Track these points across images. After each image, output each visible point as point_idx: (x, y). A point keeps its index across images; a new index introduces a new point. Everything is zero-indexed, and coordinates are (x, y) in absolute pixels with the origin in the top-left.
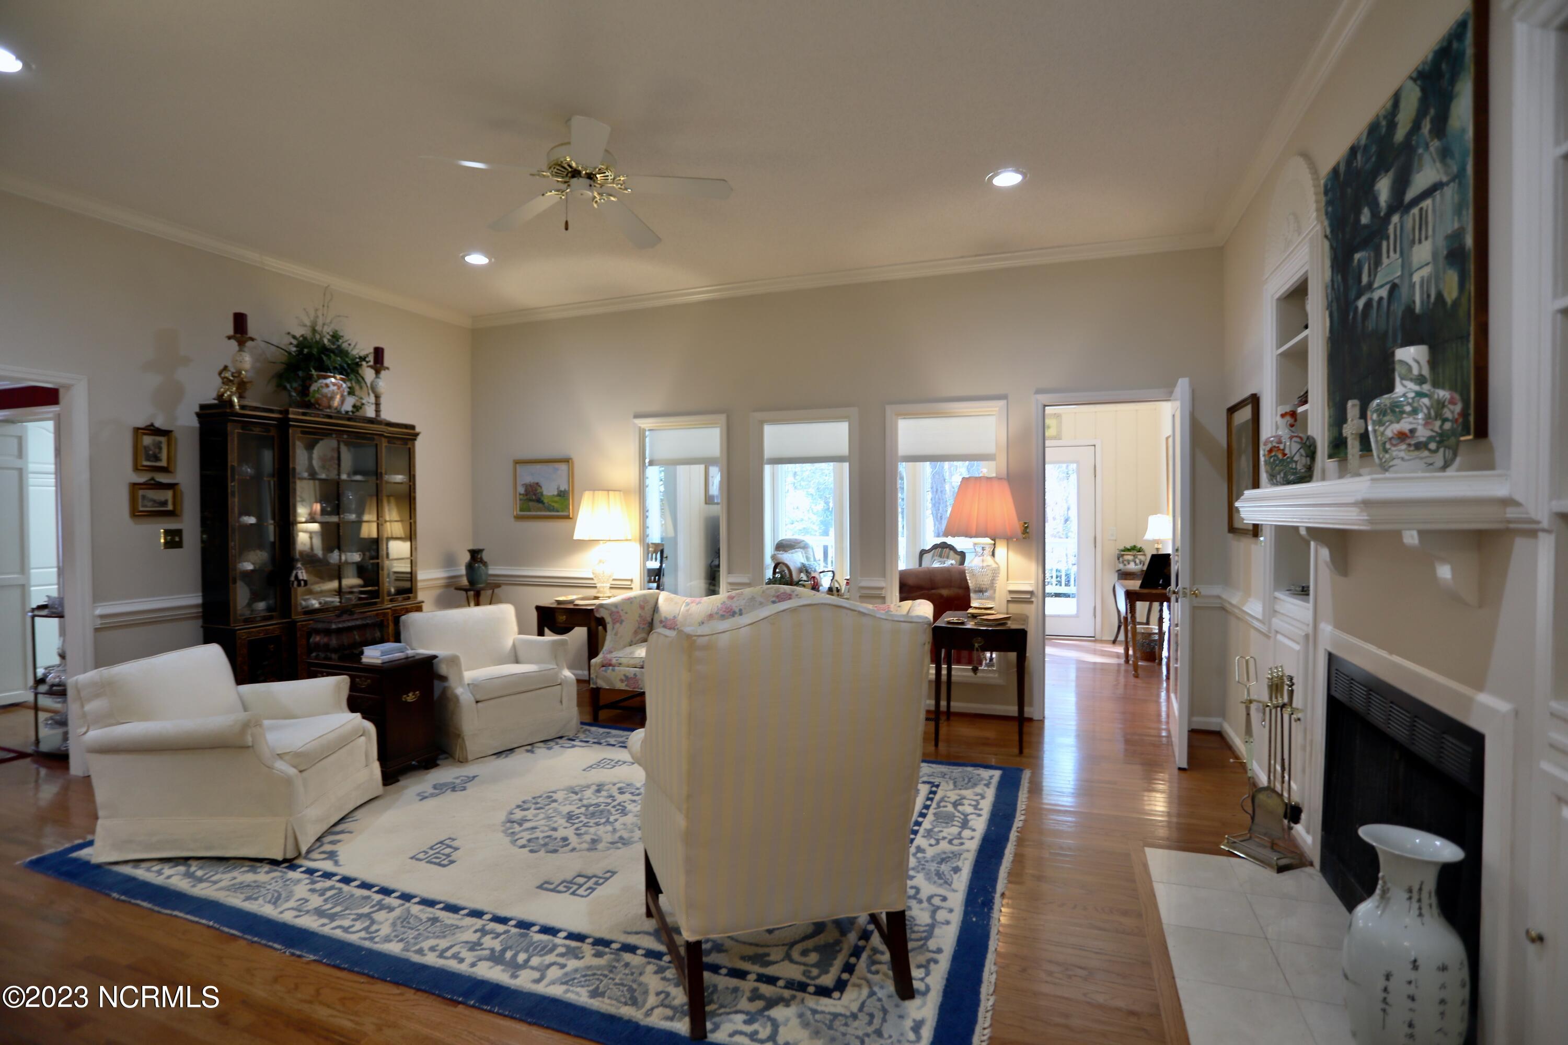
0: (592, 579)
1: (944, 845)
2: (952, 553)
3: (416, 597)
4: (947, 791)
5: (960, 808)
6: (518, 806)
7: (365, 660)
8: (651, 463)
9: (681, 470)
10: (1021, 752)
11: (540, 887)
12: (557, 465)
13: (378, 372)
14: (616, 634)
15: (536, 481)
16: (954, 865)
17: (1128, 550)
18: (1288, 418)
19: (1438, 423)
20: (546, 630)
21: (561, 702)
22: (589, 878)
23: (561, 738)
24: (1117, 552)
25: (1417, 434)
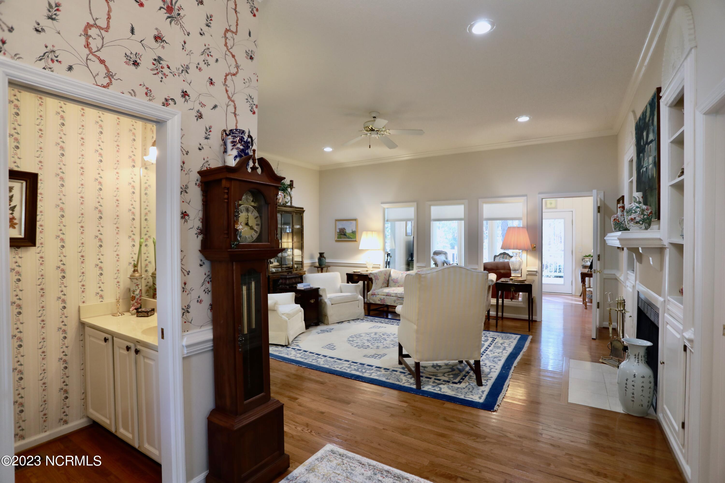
0: (366, 264)
1: (496, 354)
2: (508, 256)
3: (303, 269)
4: (499, 340)
5: (503, 345)
6: (350, 337)
7: (298, 288)
8: (387, 221)
9: (397, 223)
10: (529, 330)
11: (364, 356)
12: (352, 221)
13: (291, 189)
14: (376, 284)
15: (344, 227)
16: (499, 359)
17: (587, 256)
18: (621, 208)
19: (642, 216)
20: (350, 282)
21: (358, 307)
22: (379, 355)
23: (358, 319)
24: (582, 257)
25: (636, 219)
